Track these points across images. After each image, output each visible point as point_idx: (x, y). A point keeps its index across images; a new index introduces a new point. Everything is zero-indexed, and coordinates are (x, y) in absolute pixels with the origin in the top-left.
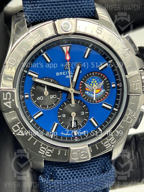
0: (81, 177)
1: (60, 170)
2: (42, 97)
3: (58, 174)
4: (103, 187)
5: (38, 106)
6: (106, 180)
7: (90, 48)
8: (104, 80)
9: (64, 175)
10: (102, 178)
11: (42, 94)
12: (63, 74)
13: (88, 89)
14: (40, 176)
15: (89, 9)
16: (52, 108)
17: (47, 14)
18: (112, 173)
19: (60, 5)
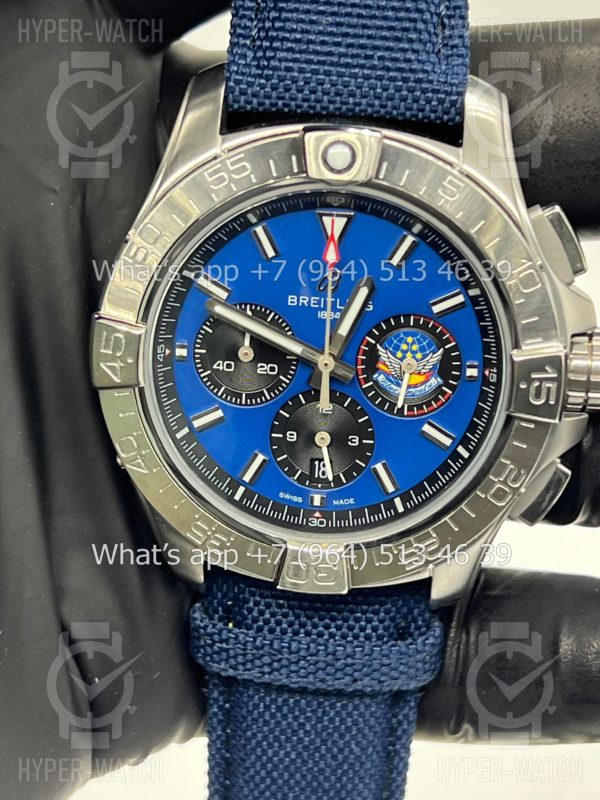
0: (320, 635)
1: (258, 599)
2: (233, 363)
3: (250, 611)
4: (385, 684)
5: (214, 389)
6: (402, 667)
7: (413, 234)
8: (446, 347)
9: (267, 616)
10: (386, 656)
11: (232, 354)
12: (309, 303)
13: (387, 366)
14: (198, 605)
15: (443, 96)
16: (257, 403)
17: (300, 91)
18: (426, 648)
19: (347, 65)
